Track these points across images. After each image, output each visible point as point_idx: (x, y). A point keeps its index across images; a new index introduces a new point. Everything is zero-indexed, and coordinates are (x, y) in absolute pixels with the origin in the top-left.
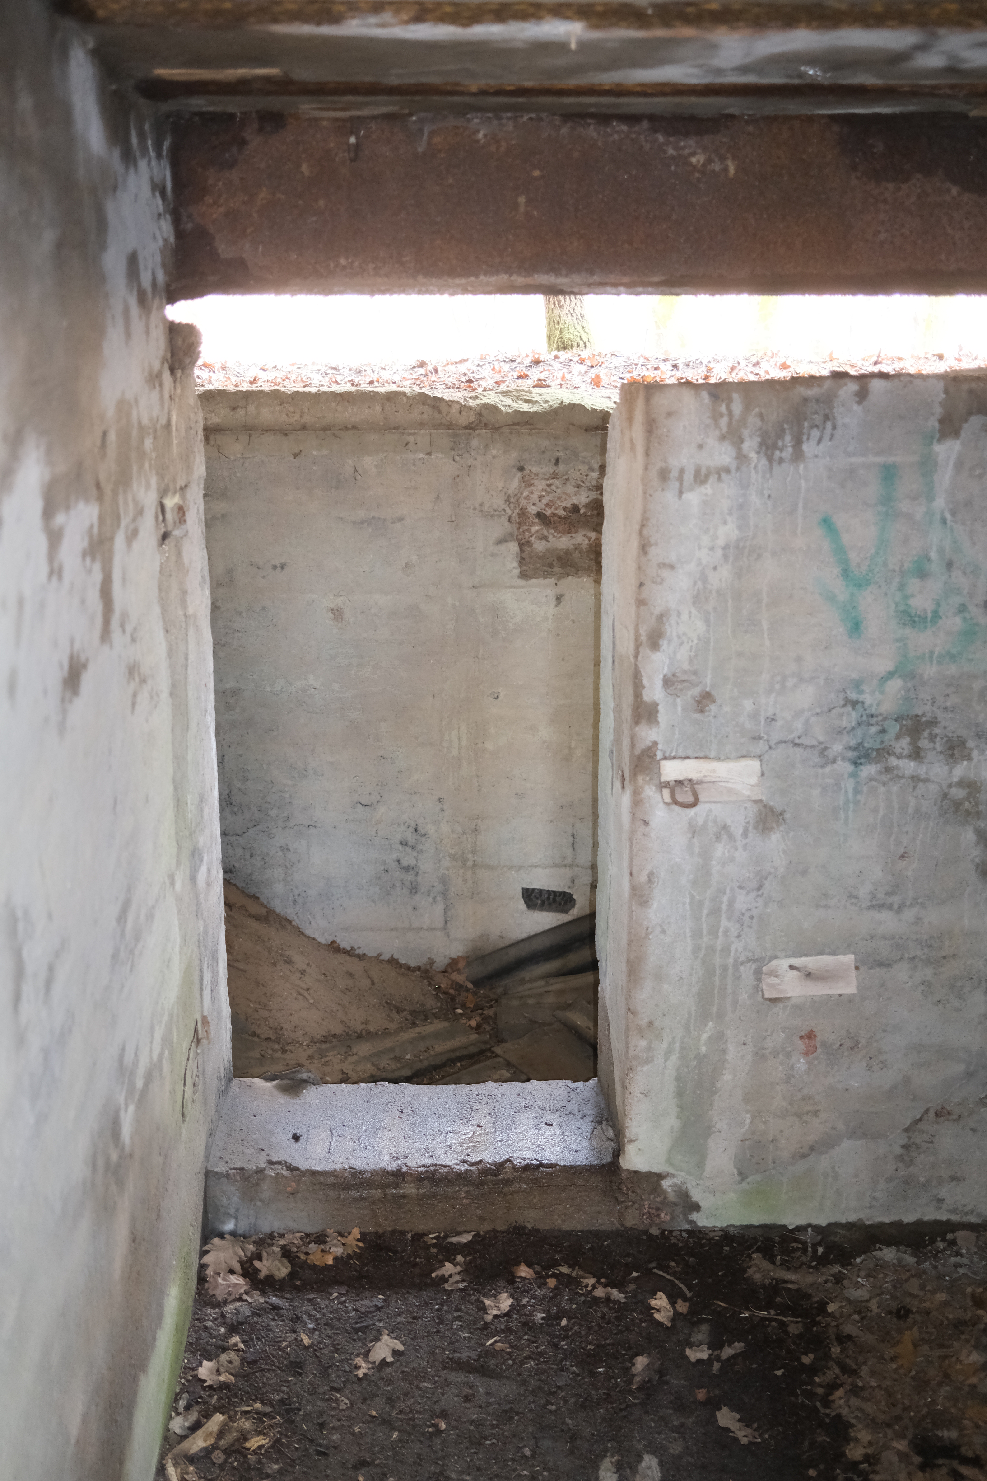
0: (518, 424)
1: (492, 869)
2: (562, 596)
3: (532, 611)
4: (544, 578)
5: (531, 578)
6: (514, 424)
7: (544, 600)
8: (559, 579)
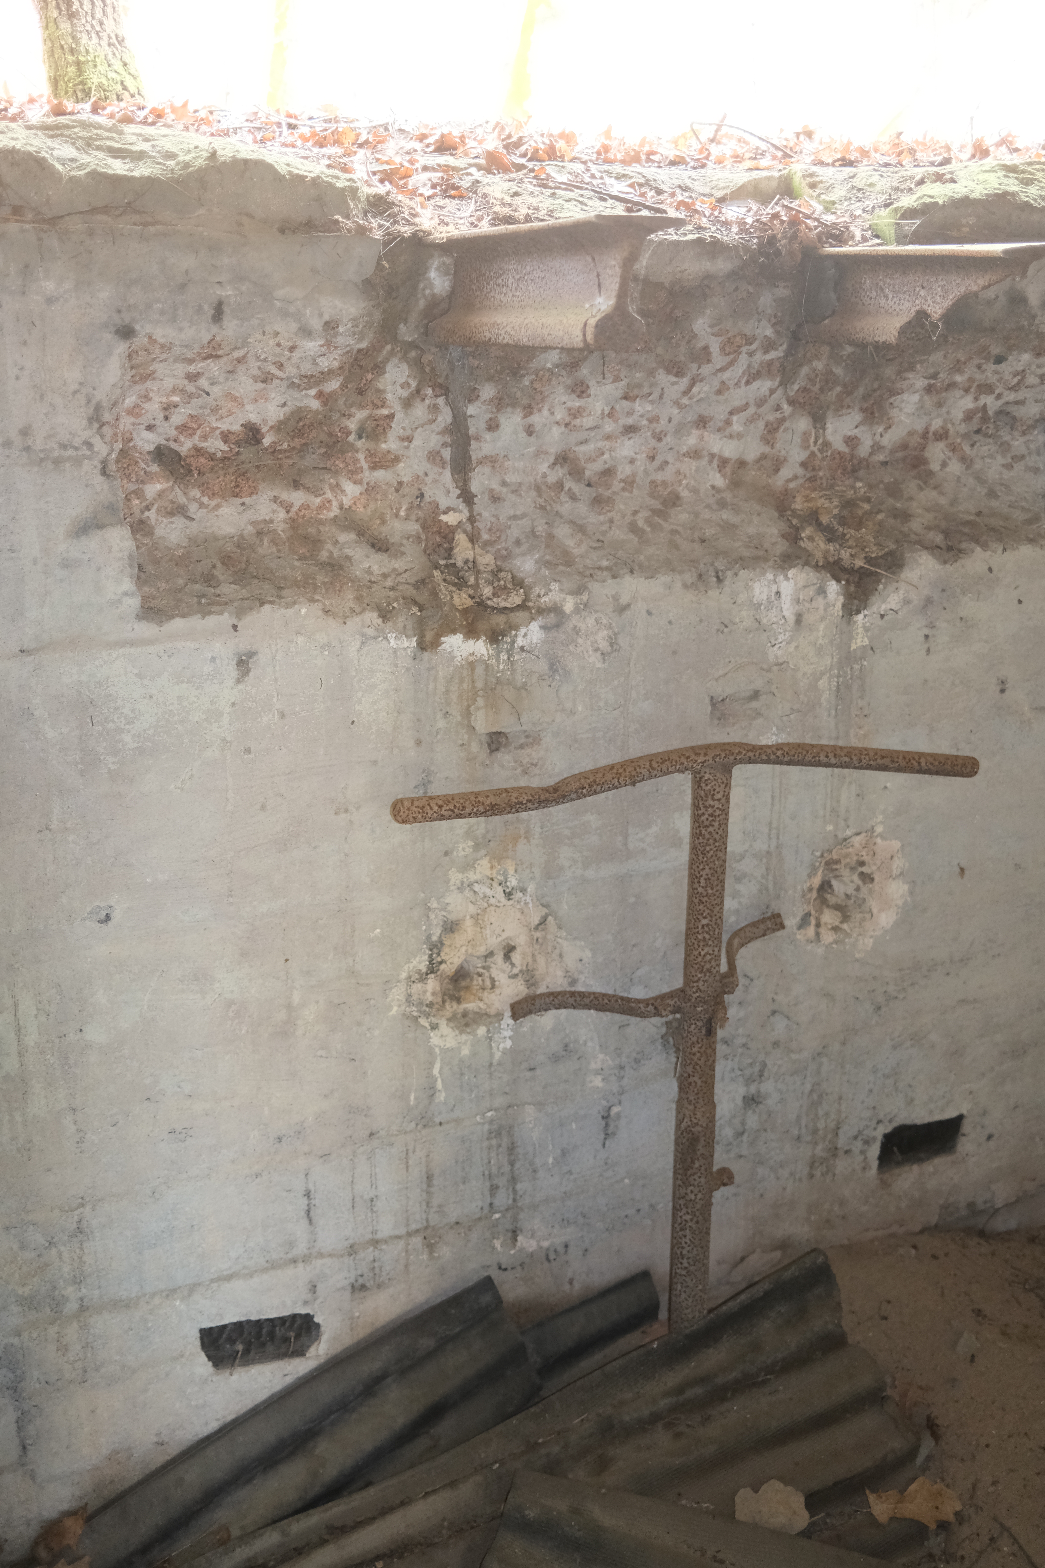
0: (105, 210)
1: (127, 1306)
2: (251, 654)
3: (180, 698)
4: (205, 614)
5: (172, 617)
6: (94, 211)
7: (208, 668)
8: (240, 613)
